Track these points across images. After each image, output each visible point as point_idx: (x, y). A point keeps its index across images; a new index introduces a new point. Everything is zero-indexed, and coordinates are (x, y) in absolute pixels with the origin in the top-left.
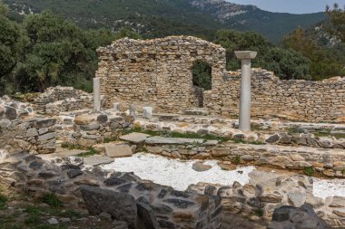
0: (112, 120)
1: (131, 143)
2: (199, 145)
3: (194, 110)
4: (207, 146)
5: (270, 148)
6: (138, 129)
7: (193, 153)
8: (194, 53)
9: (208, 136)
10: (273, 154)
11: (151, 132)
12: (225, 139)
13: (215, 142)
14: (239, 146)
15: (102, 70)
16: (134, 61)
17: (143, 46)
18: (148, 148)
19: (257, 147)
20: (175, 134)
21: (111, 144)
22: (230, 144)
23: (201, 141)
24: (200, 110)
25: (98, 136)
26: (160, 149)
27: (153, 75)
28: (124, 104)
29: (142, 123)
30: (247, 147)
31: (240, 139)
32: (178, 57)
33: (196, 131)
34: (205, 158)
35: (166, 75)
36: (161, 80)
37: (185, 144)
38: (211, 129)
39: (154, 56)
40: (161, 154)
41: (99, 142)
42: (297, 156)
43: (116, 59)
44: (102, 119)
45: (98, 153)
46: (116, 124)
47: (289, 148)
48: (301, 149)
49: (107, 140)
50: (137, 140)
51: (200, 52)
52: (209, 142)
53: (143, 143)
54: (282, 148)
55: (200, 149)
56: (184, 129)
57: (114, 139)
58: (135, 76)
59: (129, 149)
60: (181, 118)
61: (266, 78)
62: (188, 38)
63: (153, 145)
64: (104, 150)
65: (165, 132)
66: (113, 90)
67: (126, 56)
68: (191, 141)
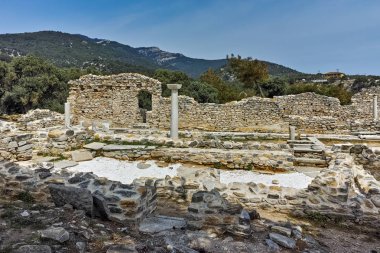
0: (78, 134)
1: (92, 150)
2: (142, 150)
3: (140, 124)
4: (148, 151)
5: (191, 150)
6: (97, 140)
7: (137, 156)
8: (139, 85)
9: (149, 144)
10: (193, 155)
11: (107, 142)
12: (160, 145)
13: (153, 147)
14: (170, 150)
15: (72, 98)
16: (96, 90)
17: (102, 80)
18: (105, 154)
19: (183, 150)
20: (125, 143)
21: (77, 151)
22: (164, 148)
23: (143, 147)
24: (144, 125)
25: (66, 146)
26: (113, 154)
27: (110, 100)
28: (88, 121)
29: (101, 135)
30: (175, 150)
31: (170, 145)
32: (128, 88)
33: (139, 140)
34: (146, 159)
35: (120, 101)
36: (116, 104)
37: (132, 150)
38: (150, 138)
39: (110, 87)
40: (114, 157)
41: (67, 150)
42: (209, 155)
43: (83, 89)
44: (70, 133)
45: (66, 158)
46: (80, 137)
47: (204, 150)
48: (212, 150)
49: (73, 149)
50: (97, 148)
51: (144, 84)
52: (150, 147)
53: (101, 150)
54: (199, 150)
55: (143, 153)
56: (131, 139)
57: (79, 148)
58: (96, 101)
59: (90, 155)
60: (131, 131)
61: (189, 102)
62: (135, 74)
63: (109, 151)
64: (71, 156)
65: (117, 142)
66: (80, 111)
67: (90, 87)
68: (136, 147)
